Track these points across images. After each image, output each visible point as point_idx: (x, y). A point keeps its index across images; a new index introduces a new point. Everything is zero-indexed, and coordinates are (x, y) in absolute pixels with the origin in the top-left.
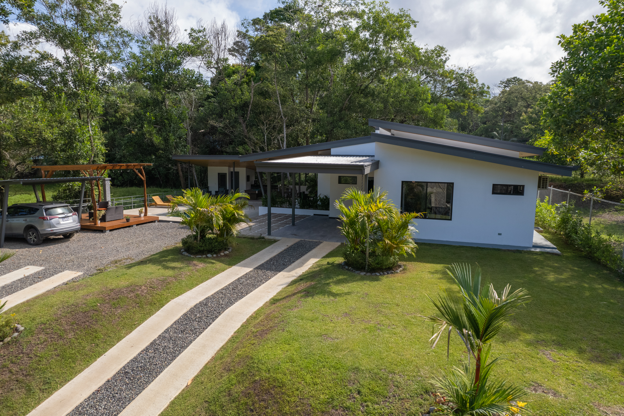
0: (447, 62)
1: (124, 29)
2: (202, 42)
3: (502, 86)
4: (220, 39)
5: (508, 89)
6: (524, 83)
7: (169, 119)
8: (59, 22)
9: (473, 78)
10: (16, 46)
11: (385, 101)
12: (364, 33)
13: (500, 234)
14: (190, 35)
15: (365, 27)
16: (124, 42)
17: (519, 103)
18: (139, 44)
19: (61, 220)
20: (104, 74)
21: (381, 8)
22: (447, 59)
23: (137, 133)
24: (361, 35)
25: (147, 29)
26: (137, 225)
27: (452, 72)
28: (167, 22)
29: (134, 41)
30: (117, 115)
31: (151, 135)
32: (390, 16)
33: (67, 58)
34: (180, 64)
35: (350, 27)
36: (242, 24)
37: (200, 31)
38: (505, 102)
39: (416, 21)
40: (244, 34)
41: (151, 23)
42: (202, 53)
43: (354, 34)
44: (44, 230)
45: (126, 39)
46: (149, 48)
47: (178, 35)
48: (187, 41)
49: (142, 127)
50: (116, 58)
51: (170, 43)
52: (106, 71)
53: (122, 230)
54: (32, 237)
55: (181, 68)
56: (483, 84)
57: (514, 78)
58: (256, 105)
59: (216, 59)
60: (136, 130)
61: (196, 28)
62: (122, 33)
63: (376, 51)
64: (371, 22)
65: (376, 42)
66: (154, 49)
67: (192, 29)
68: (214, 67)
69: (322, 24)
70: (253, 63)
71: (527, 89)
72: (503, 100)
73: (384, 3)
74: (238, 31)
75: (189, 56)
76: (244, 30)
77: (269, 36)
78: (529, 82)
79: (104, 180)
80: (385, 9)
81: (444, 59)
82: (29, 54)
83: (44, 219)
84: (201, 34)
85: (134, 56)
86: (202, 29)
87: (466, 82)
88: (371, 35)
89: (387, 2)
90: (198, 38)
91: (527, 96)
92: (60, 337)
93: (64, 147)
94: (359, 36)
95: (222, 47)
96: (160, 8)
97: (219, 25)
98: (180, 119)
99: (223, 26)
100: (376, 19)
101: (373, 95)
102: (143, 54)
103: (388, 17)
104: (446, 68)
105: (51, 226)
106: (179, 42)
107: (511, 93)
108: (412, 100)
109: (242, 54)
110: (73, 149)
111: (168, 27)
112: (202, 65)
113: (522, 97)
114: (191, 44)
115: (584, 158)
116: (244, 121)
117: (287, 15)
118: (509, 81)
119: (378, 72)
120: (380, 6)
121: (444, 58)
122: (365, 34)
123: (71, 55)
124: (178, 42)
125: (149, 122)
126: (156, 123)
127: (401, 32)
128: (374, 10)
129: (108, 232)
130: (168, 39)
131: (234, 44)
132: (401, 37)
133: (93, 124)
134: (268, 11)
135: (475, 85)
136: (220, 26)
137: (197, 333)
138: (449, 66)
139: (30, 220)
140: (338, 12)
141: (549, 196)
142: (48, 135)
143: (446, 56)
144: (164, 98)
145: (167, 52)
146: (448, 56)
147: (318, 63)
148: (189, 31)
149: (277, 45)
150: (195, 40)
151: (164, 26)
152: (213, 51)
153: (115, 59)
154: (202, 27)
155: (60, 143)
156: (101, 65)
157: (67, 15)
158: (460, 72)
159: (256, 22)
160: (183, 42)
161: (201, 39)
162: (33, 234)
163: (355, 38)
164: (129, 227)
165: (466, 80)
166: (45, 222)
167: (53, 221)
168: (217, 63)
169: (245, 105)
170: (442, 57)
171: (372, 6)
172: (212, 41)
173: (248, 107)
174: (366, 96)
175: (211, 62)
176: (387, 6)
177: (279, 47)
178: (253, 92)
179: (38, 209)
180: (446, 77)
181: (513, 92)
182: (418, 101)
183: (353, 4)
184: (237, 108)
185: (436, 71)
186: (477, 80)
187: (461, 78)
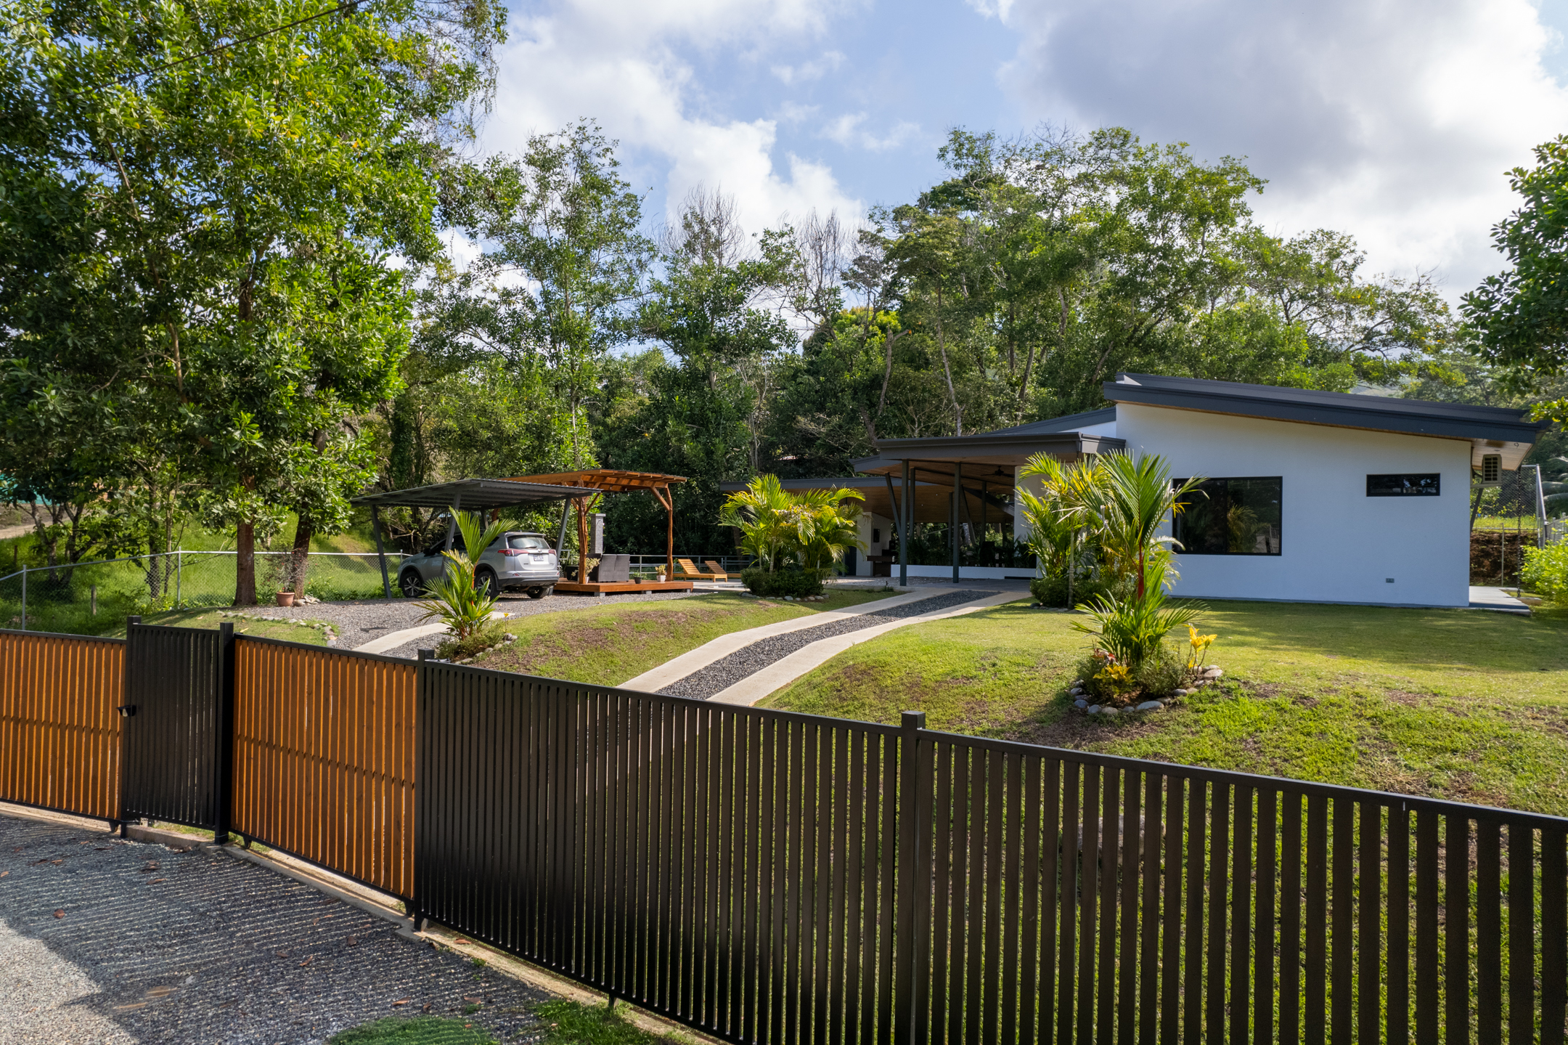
0: (1359, 268)
1: (644, 237)
2: (788, 254)
4: (824, 248)
7: (717, 411)
8: (539, 232)
9: (1435, 301)
10: (467, 280)
12: (1134, 214)
13: (1390, 581)
14: (763, 243)
15: (1138, 201)
16: (639, 261)
18: (667, 264)
19: (531, 558)
20: (603, 321)
21: (1171, 159)
22: (1358, 262)
23: (654, 436)
24: (1130, 219)
25: (680, 238)
26: (654, 592)
27: (1374, 291)
28: (718, 221)
29: (657, 260)
30: (609, 421)
31: (680, 440)
32: (1193, 174)
33: (546, 294)
34: (741, 299)
35: (1104, 204)
36: (871, 217)
37: (782, 235)
39: (1262, 179)
40: (873, 236)
41: (688, 226)
42: (786, 280)
43: (1113, 218)
44: (506, 572)
45: (645, 256)
46: (686, 273)
47: (741, 244)
48: (757, 255)
49: (665, 424)
50: (627, 290)
51: (724, 262)
52: (608, 314)
53: (626, 596)
55: (743, 308)
58: (897, 384)
59: (815, 289)
60: (653, 431)
61: (775, 229)
62: (639, 244)
63: (1166, 251)
64: (1151, 189)
65: (1164, 230)
66: (696, 272)
67: (767, 232)
68: (810, 308)
69: (1042, 204)
70: (895, 302)
73: (1179, 147)
74: (860, 231)
75: (760, 282)
76: (872, 228)
77: (924, 235)
79: (594, 517)
80: (1181, 161)
81: (1350, 261)
82: (482, 295)
83: (506, 553)
84: (785, 240)
85: (657, 287)
86: (786, 229)
87: (1416, 313)
88: (1152, 218)
89: (1184, 145)
90: (778, 250)
92: (564, 653)
93: (529, 451)
94: (1124, 221)
95: (829, 265)
96: (708, 197)
97: (823, 224)
98: (739, 410)
99: (832, 222)
100: (1162, 181)
101: (1162, 348)
102: (675, 281)
103: (1188, 175)
104: (1357, 283)
105: (516, 566)
106: (743, 258)
108: (1261, 357)
109: (871, 285)
110: (544, 455)
111: (720, 231)
112: (787, 304)
114: (764, 260)
116: (871, 419)
117: (969, 192)
119: (1173, 298)
120: (1169, 153)
121: (1349, 259)
122: (1137, 218)
123: (553, 288)
124: (739, 260)
125: (678, 416)
126: (692, 419)
127: (1222, 206)
128: (1155, 164)
129: (602, 595)
130: (720, 256)
131: (856, 262)
132: (1223, 217)
133: (580, 413)
134: (928, 190)
135: (1442, 320)
136: (825, 223)
137: (762, 664)
138: (1364, 277)
140: (1079, 177)
142: (510, 425)
143: (1354, 255)
144: (709, 371)
145: (718, 279)
146: (1359, 253)
147: (1035, 285)
148: (761, 236)
149: (940, 253)
150: (770, 251)
151: (713, 229)
152: (810, 273)
153: (625, 293)
154: (786, 225)
155: (525, 443)
156: (599, 305)
157: (554, 219)
158: (1398, 290)
159: (900, 213)
160: (750, 259)
161: (784, 250)
163: (1115, 228)
164: (639, 592)
165: (1416, 308)
166: (507, 558)
167: (519, 557)
168: (817, 298)
169: (875, 382)
170: (1343, 258)
171: (1150, 155)
172: (807, 253)
173: (881, 388)
174: (1145, 351)
175: (805, 299)
176: (1186, 152)
177: (945, 256)
178: (890, 352)
180: (1360, 302)
182: (1277, 357)
183: (1114, 157)
184: (856, 389)
185: (1329, 290)
186: (1445, 306)
187: (1402, 304)
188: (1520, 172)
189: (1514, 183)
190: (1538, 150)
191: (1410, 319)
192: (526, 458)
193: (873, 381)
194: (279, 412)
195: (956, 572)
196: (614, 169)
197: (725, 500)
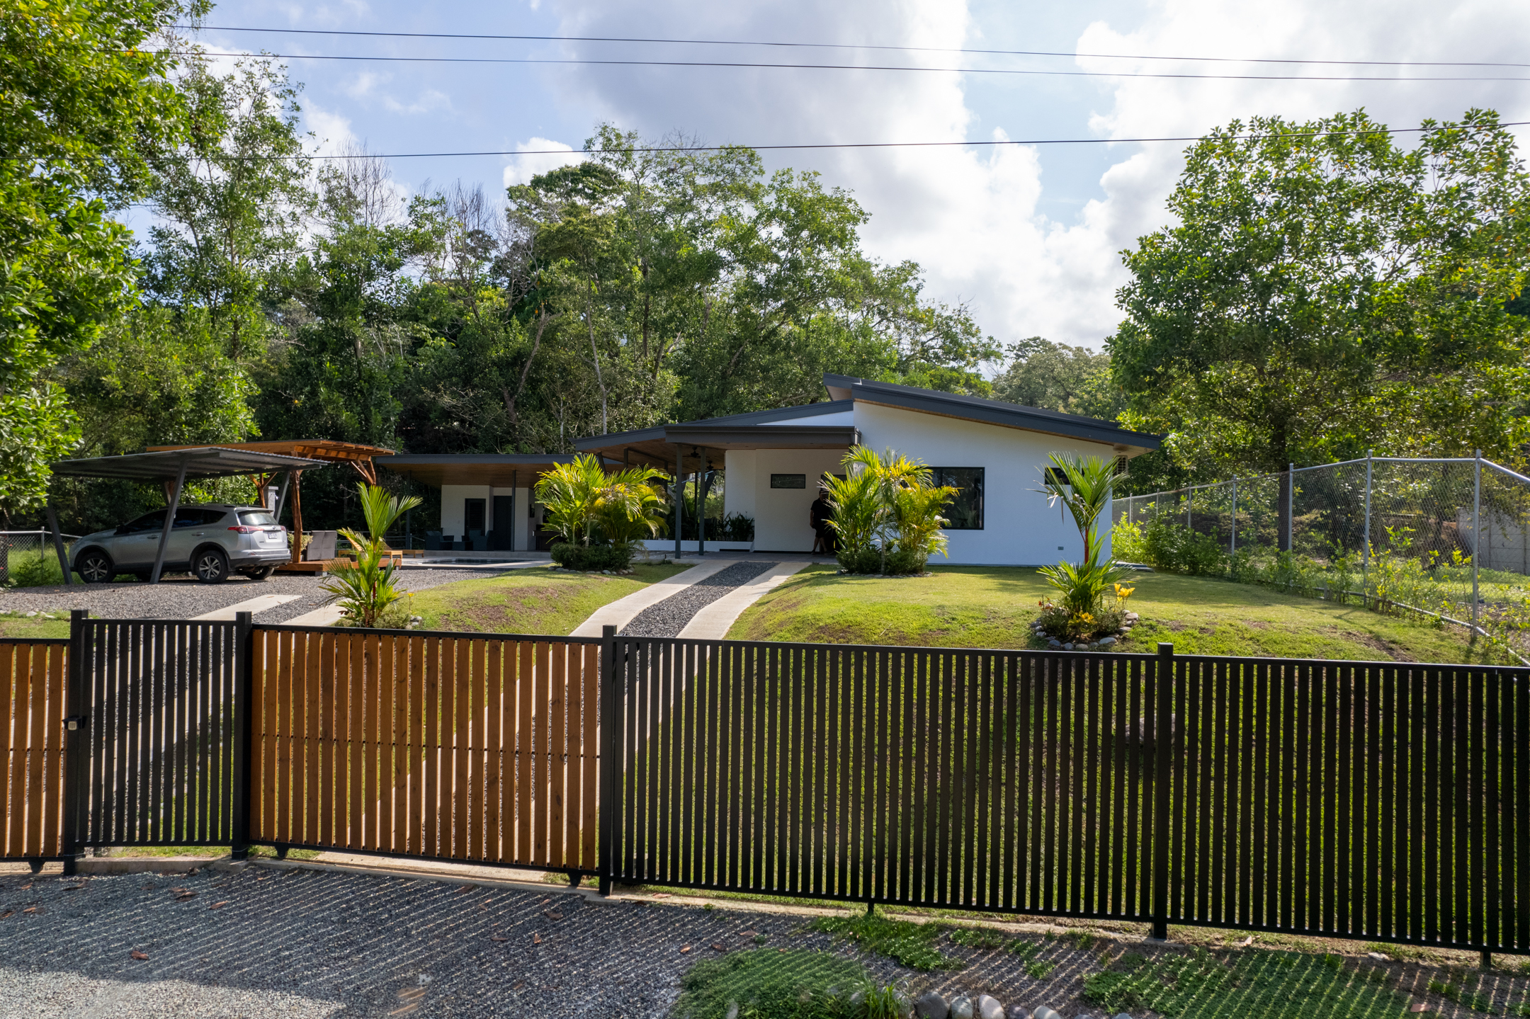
0: (920, 292)
3: (1012, 355)
5: (1024, 361)
6: (1054, 349)
9: (970, 326)
11: (812, 361)
12: (768, 229)
13: (1061, 548)
14: (412, 209)
15: (771, 217)
17: (1049, 390)
19: (266, 535)
21: (805, 184)
22: (919, 287)
23: (304, 403)
24: (763, 234)
27: (929, 312)
31: (335, 408)
32: (822, 200)
35: (739, 215)
37: (433, 203)
38: (1020, 387)
39: (866, 211)
43: (749, 230)
44: (239, 552)
48: (404, 221)
49: (315, 392)
51: (375, 223)
54: (210, 568)
55: (397, 275)
56: (991, 338)
57: (1035, 339)
60: (303, 397)
61: (424, 196)
67: (417, 199)
71: (1062, 361)
72: (1016, 382)
73: (812, 175)
78: (1065, 347)
80: (813, 186)
81: (914, 287)
83: (238, 530)
84: (435, 209)
85: (322, 245)
86: (437, 198)
87: (957, 333)
88: (786, 233)
89: (816, 174)
90: (428, 218)
91: (1064, 376)
93: (192, 416)
94: (757, 234)
97: (469, 193)
100: (794, 202)
101: (787, 348)
103: (817, 200)
104: (920, 306)
107: (1030, 369)
113: (1054, 378)
114: (413, 228)
115: (1176, 443)
116: (512, 396)
118: (1024, 345)
120: (803, 179)
121: (914, 285)
122: (772, 231)
125: (328, 383)
126: (341, 386)
127: (842, 230)
128: (790, 186)
129: (325, 575)
132: (843, 239)
135: (974, 340)
136: (472, 195)
138: (924, 300)
139: (205, 534)
140: (712, 185)
141: (1127, 510)
143: (917, 282)
144: (354, 337)
146: (920, 280)
147: (678, 280)
148: (408, 203)
150: (420, 219)
154: (438, 194)
158: (945, 314)
159: (515, 192)
161: (435, 219)
162: (212, 560)
163: (751, 238)
165: (957, 329)
166: (241, 535)
167: (251, 535)
169: (517, 359)
170: (909, 283)
171: (786, 178)
174: (772, 350)
176: (816, 180)
178: (541, 333)
179: (224, 514)
180: (921, 321)
181: (1034, 367)
182: (874, 364)
183: (738, 171)
184: (501, 364)
185: (901, 309)
186: (978, 330)
187: (948, 326)
188: (1128, 253)
189: (1124, 260)
190: (1141, 239)
191: (955, 341)
192: (188, 423)
193: (515, 359)
194: (8, 360)
195: (701, 546)
196: (295, 114)
197: (538, 478)
